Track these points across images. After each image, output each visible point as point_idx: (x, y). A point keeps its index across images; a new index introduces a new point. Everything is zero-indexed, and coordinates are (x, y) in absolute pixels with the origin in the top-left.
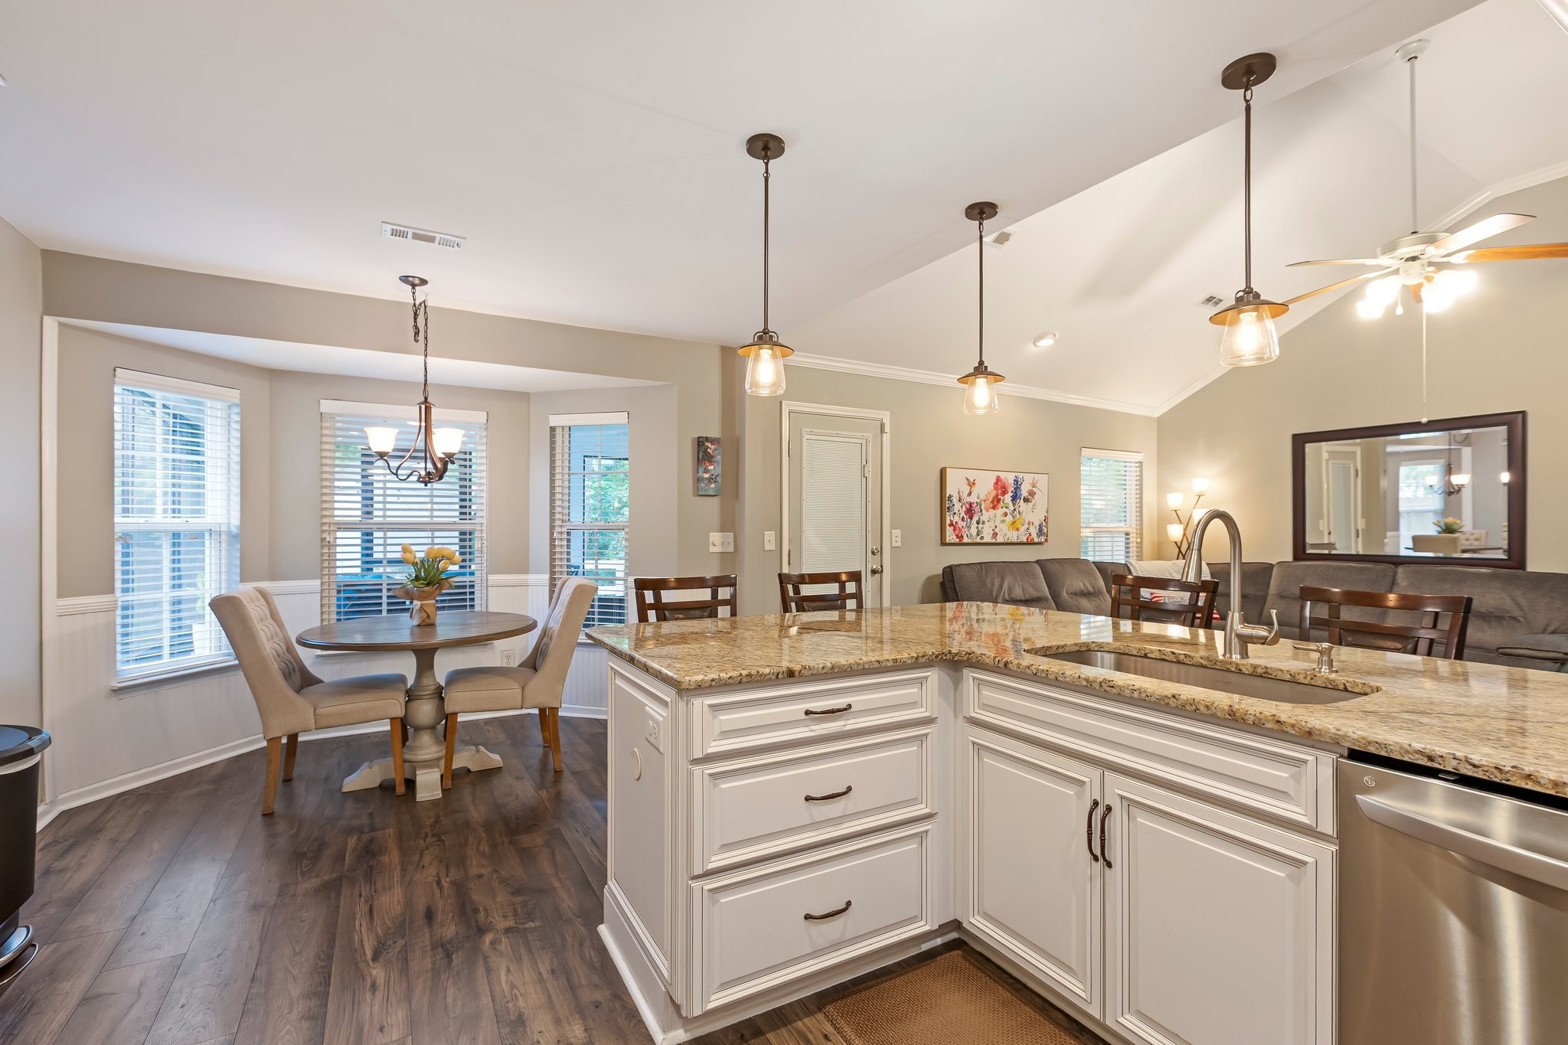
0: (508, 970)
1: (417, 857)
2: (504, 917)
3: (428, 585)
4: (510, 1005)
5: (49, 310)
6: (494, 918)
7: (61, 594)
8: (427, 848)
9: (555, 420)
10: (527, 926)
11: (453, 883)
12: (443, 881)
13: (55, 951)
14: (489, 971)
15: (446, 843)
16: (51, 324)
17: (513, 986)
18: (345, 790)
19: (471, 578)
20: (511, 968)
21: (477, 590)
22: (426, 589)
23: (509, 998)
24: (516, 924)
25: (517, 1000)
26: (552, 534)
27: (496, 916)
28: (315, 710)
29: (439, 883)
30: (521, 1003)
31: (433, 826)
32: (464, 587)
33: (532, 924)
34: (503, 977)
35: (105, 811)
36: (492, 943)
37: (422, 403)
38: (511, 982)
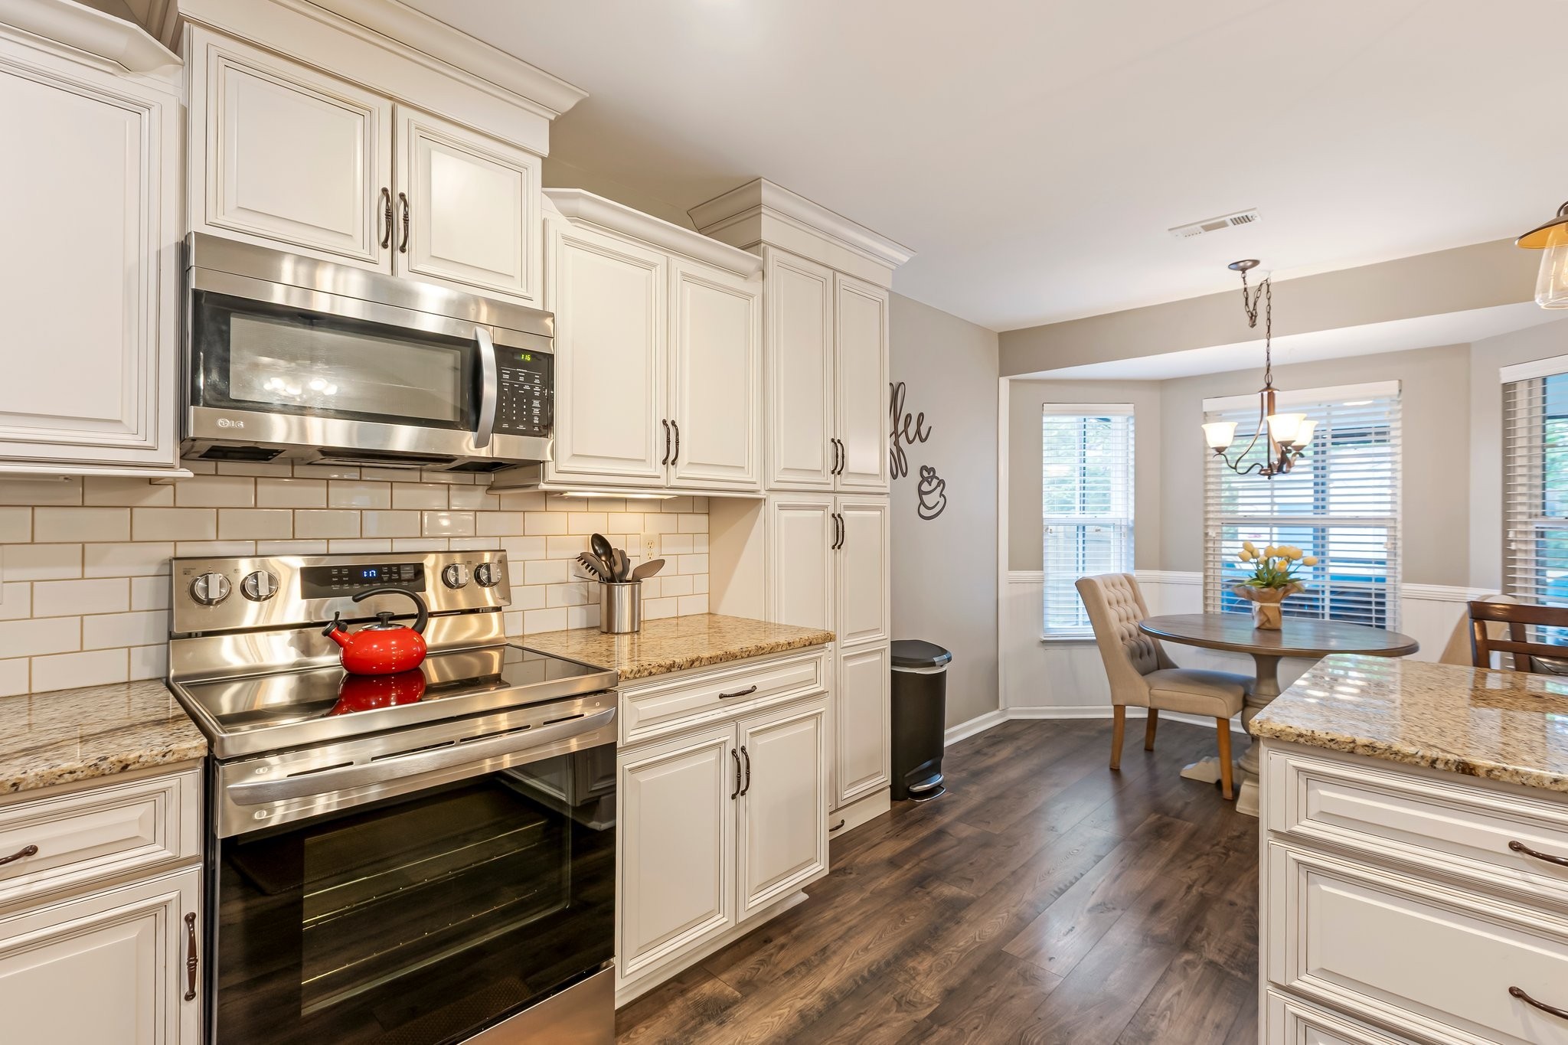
0: (1179, 993)
1: (1192, 857)
2: (1220, 950)
3: (1268, 585)
4: (1153, 1019)
5: (1002, 374)
6: (1209, 944)
7: (1011, 568)
8: (1208, 854)
9: (1508, 375)
10: (1233, 972)
11: (1202, 894)
12: (1195, 888)
13: (950, 796)
14: (1161, 980)
15: (1229, 859)
16: (1004, 382)
17: (1169, 1008)
18: (1184, 774)
19: (1380, 586)
20: (1182, 993)
21: (1388, 600)
22: (1265, 590)
23: (1157, 1013)
24: (1225, 963)
25: (1163, 1020)
26: (1505, 533)
27: (1213, 944)
28: (1150, 689)
29: (1190, 887)
30: (1164, 1025)
31: (1232, 838)
32: (1369, 595)
33: (1240, 975)
34: (1169, 995)
35: (1029, 727)
36: (1187, 963)
37: (1263, 390)
38: (1172, 1003)
